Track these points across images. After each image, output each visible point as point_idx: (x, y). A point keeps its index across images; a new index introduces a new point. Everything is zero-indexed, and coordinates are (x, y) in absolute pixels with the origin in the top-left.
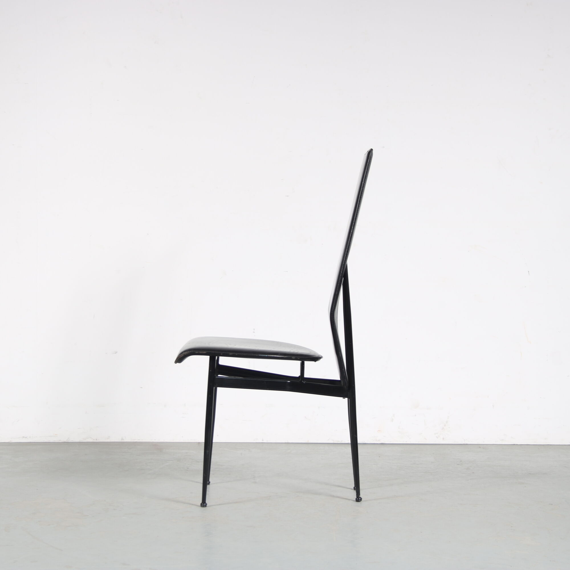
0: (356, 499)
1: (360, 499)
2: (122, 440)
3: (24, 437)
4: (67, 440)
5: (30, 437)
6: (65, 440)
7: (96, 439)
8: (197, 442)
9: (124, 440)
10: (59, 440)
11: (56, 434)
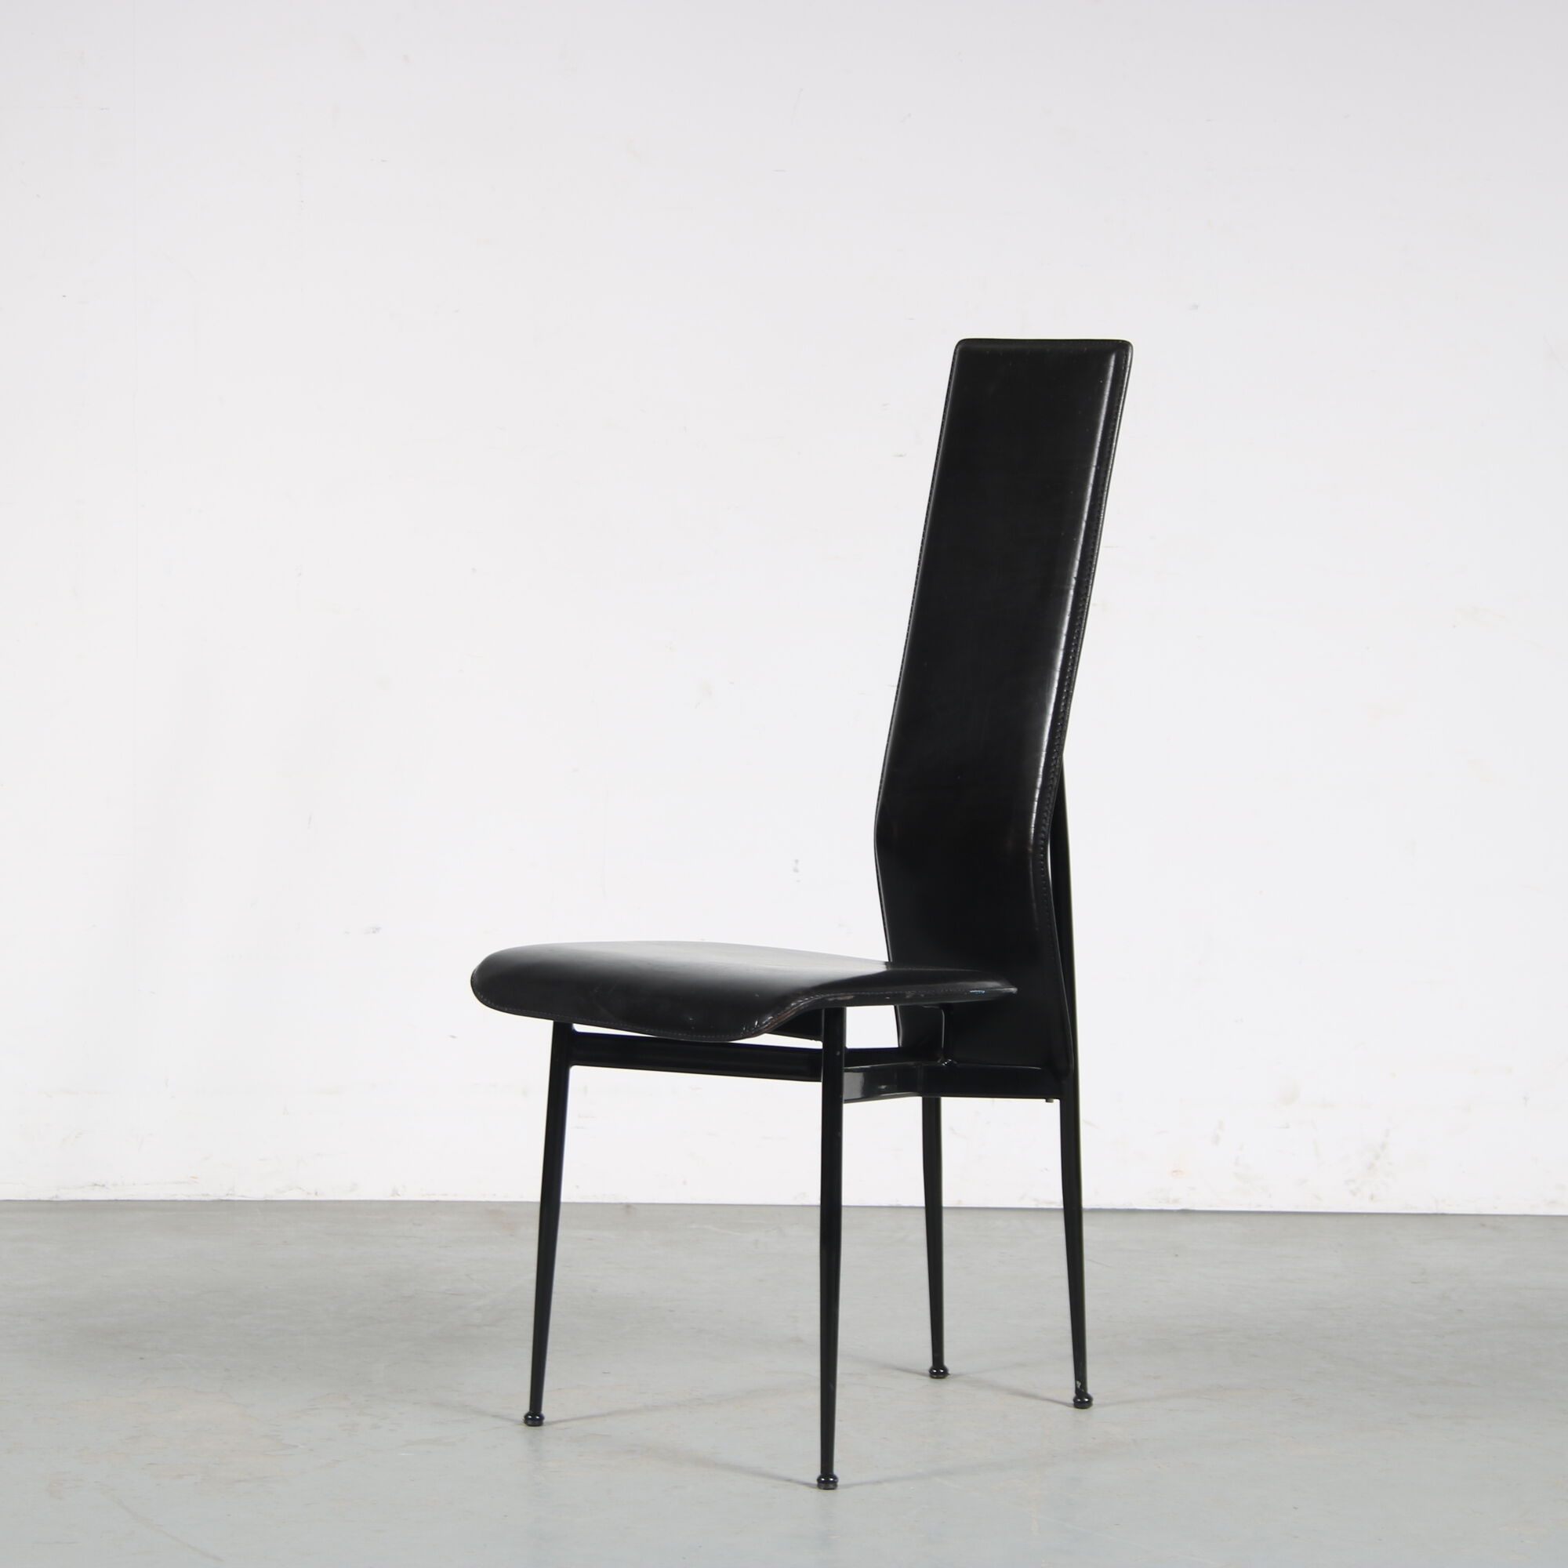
0: (1075, 1400)
1: (1087, 1400)
2: (393, 1195)
3: (96, 1185)
4: (227, 1195)
5: (114, 1186)
6: (222, 1195)
7: (314, 1193)
8: (621, 1204)
9: (399, 1195)
10: (203, 1195)
11: (193, 1177)
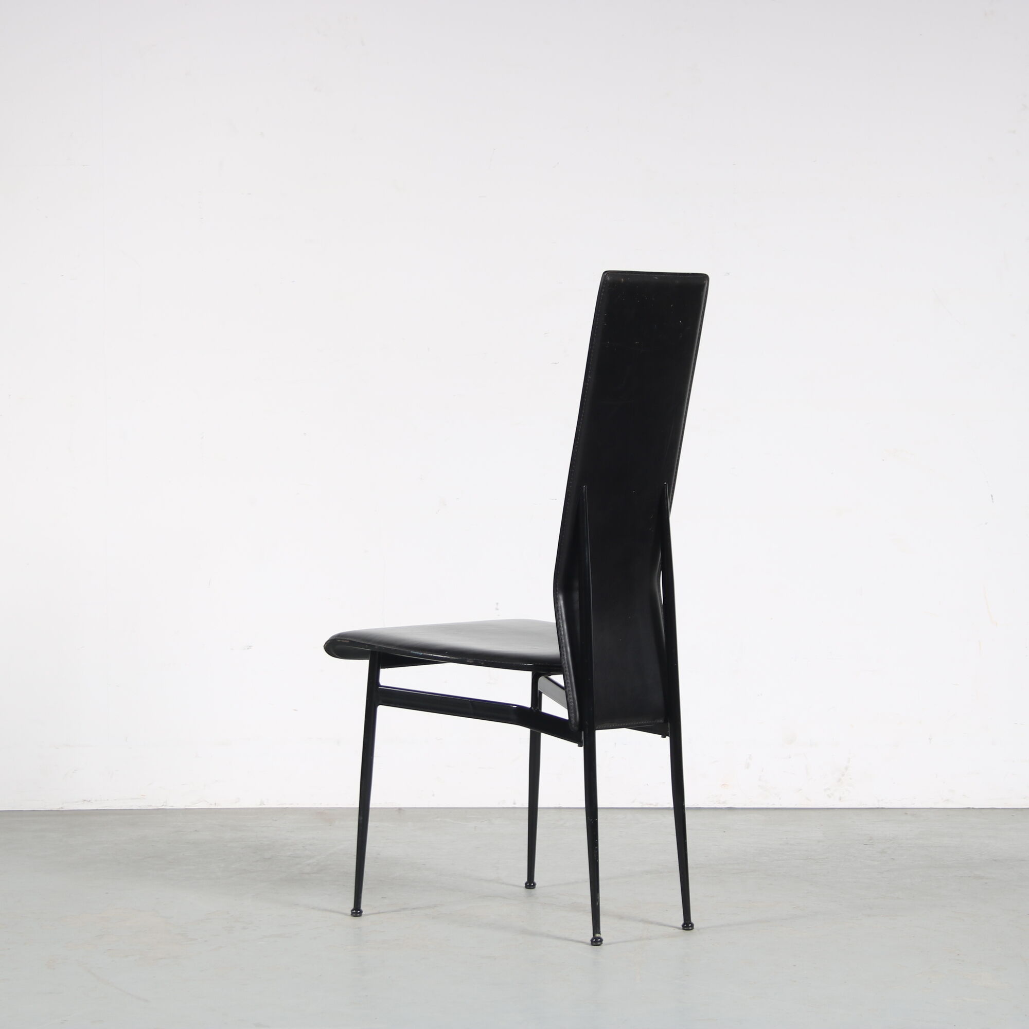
2: (261, 805)
3: (85, 801)
4: (163, 805)
5: (96, 801)
6: (159, 805)
7: (215, 804)
8: (396, 808)
9: (264, 804)
10: (149, 806)
11: (142, 795)
